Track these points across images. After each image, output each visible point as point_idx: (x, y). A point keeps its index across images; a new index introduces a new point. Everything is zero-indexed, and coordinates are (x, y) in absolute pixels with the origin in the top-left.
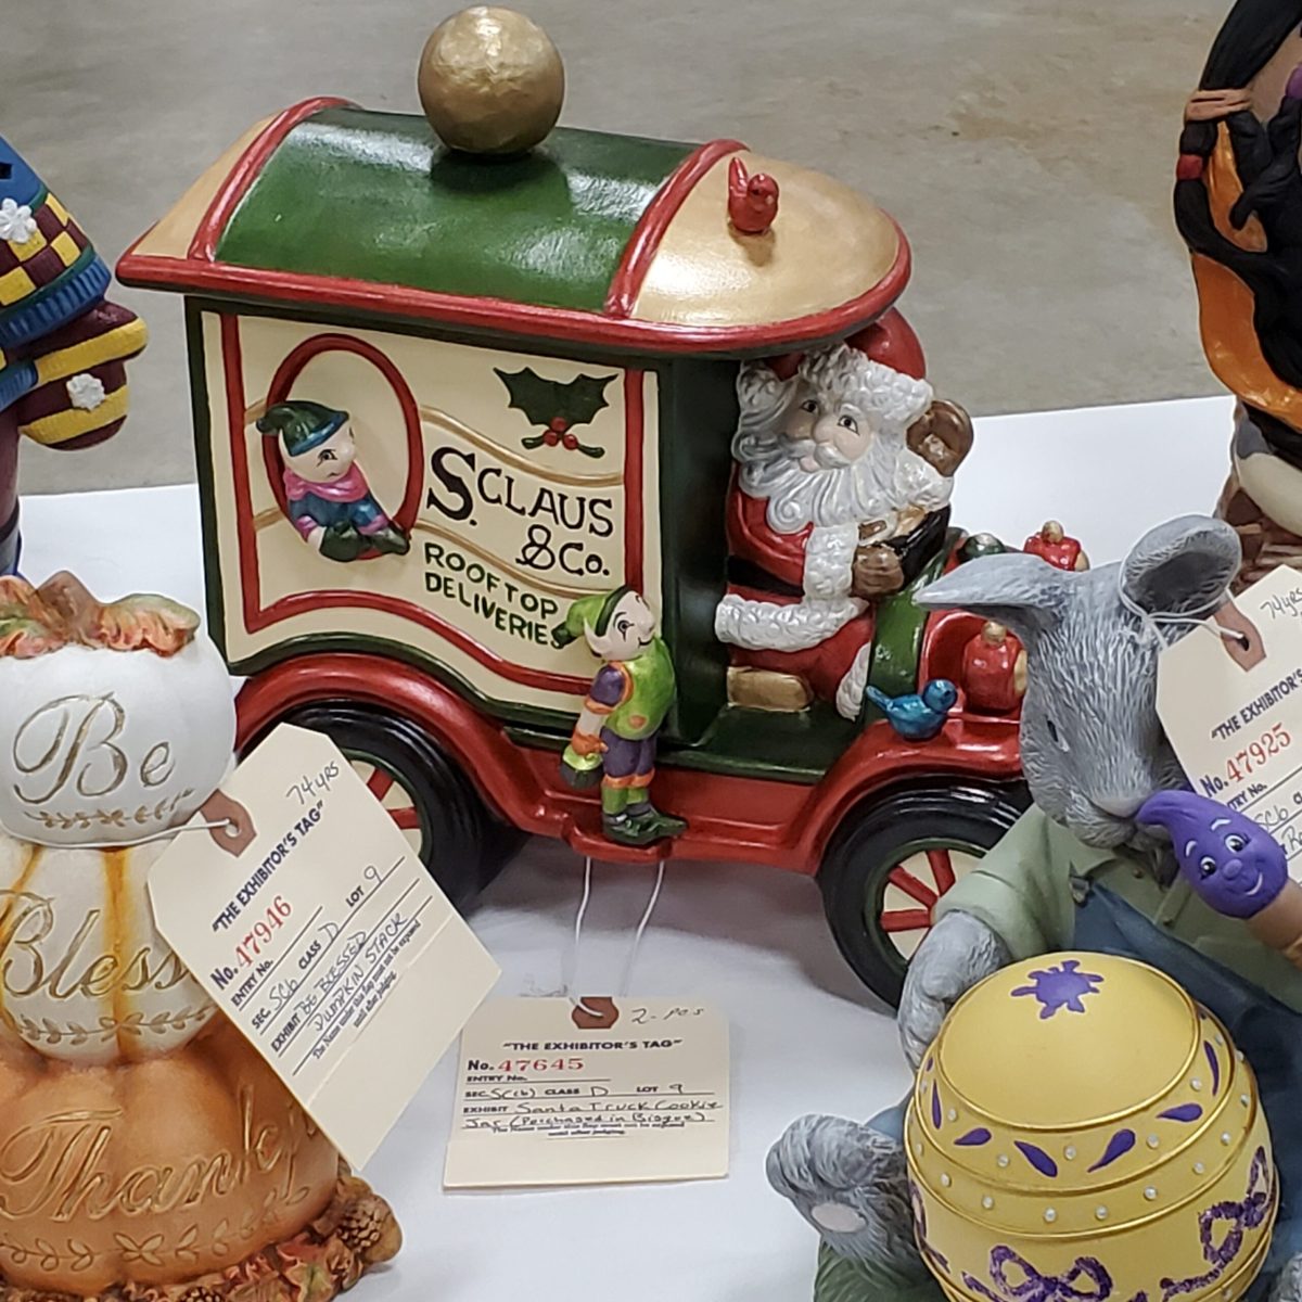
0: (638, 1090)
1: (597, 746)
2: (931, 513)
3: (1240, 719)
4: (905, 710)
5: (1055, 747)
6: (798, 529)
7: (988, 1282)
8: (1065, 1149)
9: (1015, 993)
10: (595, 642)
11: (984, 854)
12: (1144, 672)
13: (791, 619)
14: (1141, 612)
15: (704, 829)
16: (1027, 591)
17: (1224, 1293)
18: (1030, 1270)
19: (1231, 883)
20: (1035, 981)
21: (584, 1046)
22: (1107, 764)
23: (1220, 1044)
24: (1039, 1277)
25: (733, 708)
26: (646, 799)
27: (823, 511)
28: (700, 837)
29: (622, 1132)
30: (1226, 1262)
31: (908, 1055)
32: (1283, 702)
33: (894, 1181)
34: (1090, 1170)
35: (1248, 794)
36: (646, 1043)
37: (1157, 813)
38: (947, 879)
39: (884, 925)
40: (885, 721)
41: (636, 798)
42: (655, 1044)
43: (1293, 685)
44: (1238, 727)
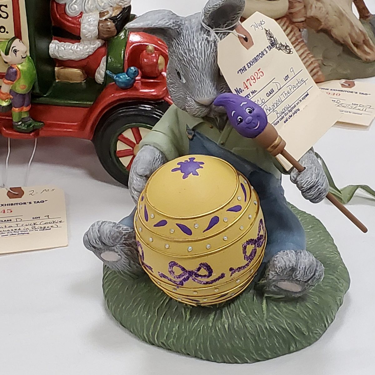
0: (33, 218)
1: (9, 96)
2: (124, 8)
3: (246, 67)
4: (121, 78)
5: (180, 81)
6: (77, 14)
7: (167, 274)
8: (195, 225)
9: (172, 171)
10: (5, 58)
11: (152, 128)
12: (212, 51)
13: (77, 48)
14: (210, 29)
15: (50, 126)
16: (168, 23)
17: (251, 271)
18: (183, 269)
19: (248, 125)
20: (180, 166)
21: (12, 204)
22: (200, 86)
23: (245, 184)
24: (186, 271)
25: (58, 82)
26: (28, 116)
27: (86, 7)
28: (49, 129)
29: (28, 233)
30: (251, 260)
31: (133, 197)
32: (260, 60)
33: (130, 242)
34: (203, 232)
35: (251, 94)
36: (35, 202)
37: (221, 102)
38: (139, 138)
39: (117, 155)
40: (114, 83)
41: (25, 116)
42: (38, 202)
43: (263, 54)
44: (246, 70)
